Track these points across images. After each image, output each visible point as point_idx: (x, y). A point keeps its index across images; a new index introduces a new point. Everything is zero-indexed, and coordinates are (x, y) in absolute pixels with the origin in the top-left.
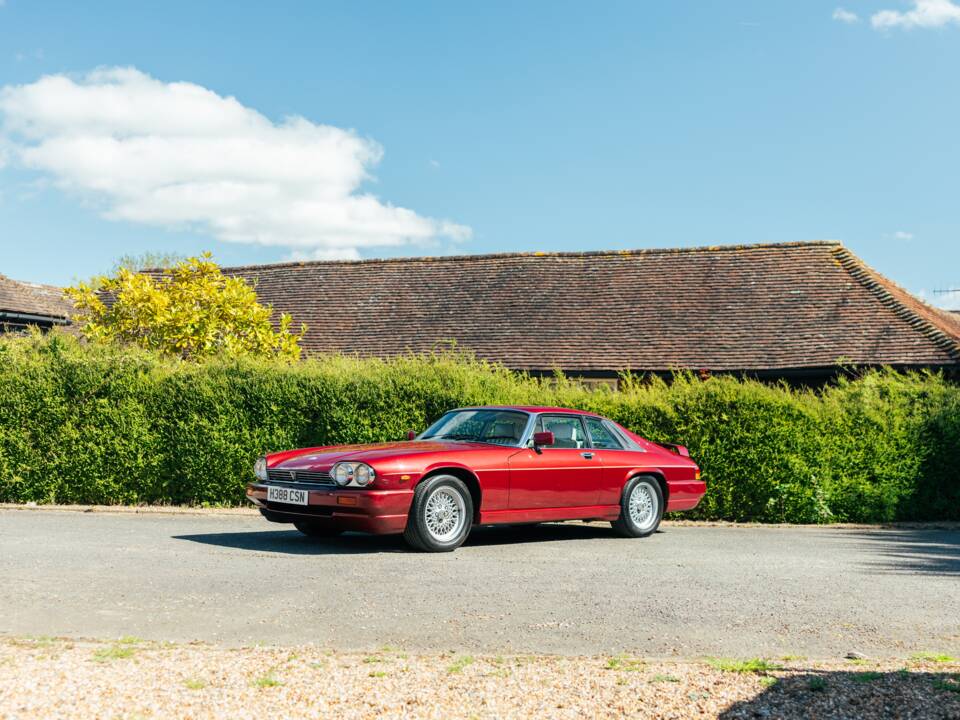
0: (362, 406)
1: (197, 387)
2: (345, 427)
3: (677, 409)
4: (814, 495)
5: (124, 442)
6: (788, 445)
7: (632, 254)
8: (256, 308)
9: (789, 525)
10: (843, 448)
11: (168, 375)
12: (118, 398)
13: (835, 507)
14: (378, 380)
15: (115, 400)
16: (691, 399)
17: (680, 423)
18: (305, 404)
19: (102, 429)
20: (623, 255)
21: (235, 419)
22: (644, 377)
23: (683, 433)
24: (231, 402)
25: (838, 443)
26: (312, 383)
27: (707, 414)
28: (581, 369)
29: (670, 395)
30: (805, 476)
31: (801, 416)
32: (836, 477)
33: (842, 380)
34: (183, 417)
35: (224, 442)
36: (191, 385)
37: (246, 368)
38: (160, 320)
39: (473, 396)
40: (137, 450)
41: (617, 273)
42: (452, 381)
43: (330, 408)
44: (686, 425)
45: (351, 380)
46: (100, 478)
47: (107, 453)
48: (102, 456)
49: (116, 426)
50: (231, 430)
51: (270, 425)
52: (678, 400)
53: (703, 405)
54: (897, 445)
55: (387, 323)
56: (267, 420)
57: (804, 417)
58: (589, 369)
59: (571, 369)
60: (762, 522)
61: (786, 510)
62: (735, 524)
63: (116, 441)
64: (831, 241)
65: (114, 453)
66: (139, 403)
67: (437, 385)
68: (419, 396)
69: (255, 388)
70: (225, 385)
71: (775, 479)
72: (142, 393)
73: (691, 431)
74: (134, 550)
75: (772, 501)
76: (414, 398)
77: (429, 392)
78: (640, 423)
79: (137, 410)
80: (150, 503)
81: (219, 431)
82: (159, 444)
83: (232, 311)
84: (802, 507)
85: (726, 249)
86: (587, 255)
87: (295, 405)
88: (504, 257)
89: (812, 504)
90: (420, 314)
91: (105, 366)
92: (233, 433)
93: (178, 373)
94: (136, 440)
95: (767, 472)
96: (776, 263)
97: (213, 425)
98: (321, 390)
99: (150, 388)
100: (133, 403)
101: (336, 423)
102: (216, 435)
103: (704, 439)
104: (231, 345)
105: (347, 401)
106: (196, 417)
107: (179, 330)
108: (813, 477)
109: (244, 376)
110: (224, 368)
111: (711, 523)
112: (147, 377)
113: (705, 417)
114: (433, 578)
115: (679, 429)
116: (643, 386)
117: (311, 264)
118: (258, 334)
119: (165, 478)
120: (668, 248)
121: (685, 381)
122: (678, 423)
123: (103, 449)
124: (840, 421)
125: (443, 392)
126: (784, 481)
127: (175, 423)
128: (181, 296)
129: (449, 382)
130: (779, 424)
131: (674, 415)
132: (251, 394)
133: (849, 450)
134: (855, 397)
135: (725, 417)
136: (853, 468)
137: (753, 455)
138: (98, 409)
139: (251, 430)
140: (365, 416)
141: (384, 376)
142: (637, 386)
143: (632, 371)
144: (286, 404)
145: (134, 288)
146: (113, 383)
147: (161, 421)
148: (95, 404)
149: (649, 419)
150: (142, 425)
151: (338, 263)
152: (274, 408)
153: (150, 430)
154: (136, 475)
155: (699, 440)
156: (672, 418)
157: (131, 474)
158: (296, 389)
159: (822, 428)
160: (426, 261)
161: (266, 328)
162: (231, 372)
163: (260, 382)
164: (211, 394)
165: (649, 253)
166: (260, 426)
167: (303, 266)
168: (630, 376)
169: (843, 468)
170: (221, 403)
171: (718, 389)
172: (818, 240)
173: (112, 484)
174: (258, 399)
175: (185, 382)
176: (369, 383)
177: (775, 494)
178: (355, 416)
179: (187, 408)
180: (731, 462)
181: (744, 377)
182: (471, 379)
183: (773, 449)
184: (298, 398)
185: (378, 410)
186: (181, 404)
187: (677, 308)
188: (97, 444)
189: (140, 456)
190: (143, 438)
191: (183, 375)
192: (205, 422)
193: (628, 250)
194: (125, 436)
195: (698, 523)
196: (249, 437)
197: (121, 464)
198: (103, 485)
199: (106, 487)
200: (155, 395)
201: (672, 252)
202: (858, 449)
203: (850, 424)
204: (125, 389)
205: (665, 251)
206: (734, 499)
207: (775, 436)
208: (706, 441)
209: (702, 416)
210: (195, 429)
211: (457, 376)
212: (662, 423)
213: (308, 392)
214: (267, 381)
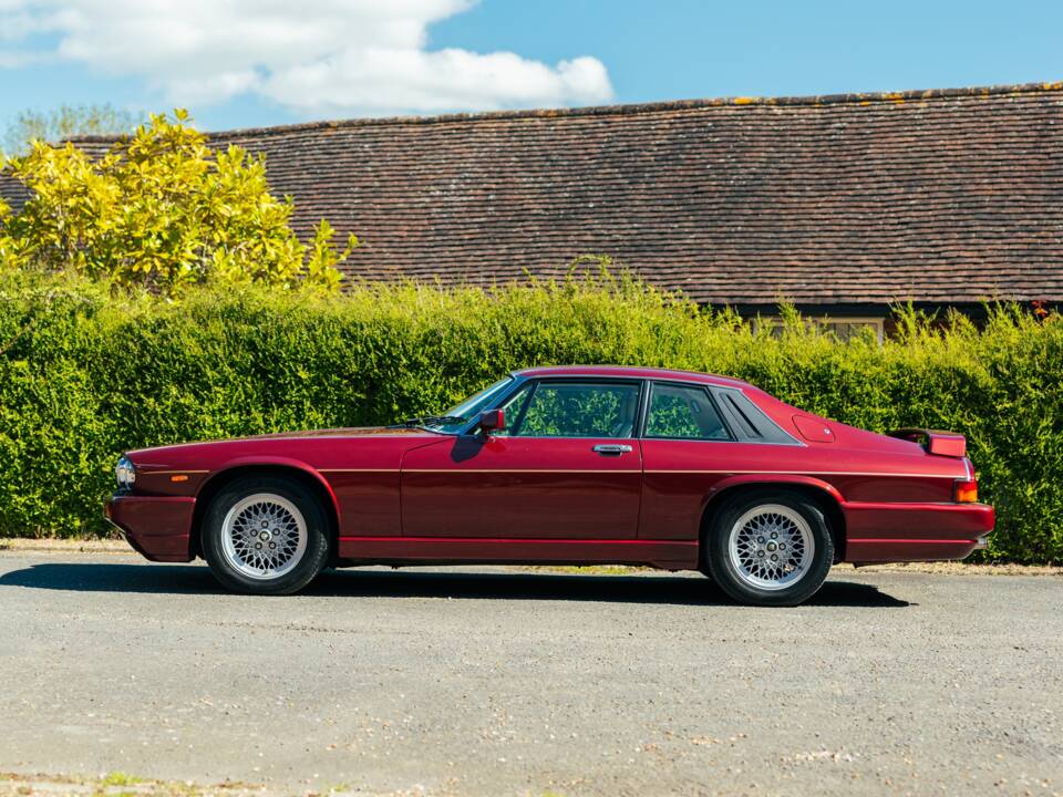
0: (451, 370)
1: (174, 340)
2: (423, 407)
3: (996, 373)
5: (57, 433)
7: (906, 98)
8: (268, 203)
11: (125, 318)
12: (46, 360)
14: (478, 325)
15: (40, 362)
16: (1021, 354)
17: (1002, 395)
18: (354, 368)
19: (20, 412)
20: (890, 100)
21: (239, 395)
22: (936, 314)
23: (1006, 413)
24: (232, 365)
26: (367, 331)
27: (1049, 381)
28: (819, 301)
29: (982, 348)
34: (154, 391)
35: (221, 432)
36: (164, 337)
37: (252, 308)
38: (105, 225)
40: (78, 446)
41: (880, 133)
42: (604, 326)
43: (398, 374)
44: (1012, 399)
45: (432, 326)
46: (19, 493)
47: (28, 452)
48: (20, 457)
49: (42, 406)
50: (233, 411)
51: (298, 403)
52: (998, 355)
53: (1041, 365)
55: (482, 225)
56: (292, 395)
58: (834, 301)
59: (808, 301)
63: (43, 432)
65: (41, 451)
66: (79, 367)
67: (579, 333)
68: (547, 352)
69: (272, 341)
70: (222, 337)
72: (84, 350)
73: (1021, 410)
74: (90, 618)
76: (539, 356)
77: (564, 344)
78: (930, 396)
79: (77, 379)
80: (101, 535)
82: (113, 436)
83: (225, 210)
86: (826, 102)
87: (339, 370)
88: (681, 106)
90: (537, 209)
91: (21, 306)
92: (235, 418)
93: (142, 316)
94: (76, 429)
97: (202, 403)
98: (381, 343)
99: (97, 342)
100: (69, 368)
101: (409, 399)
102: (209, 420)
103: (1044, 423)
104: (223, 266)
105: (426, 361)
106: (174, 391)
107: (138, 243)
109: (253, 320)
110: (219, 308)
111: (1055, 570)
112: (91, 324)
113: (1044, 386)
114: (599, 670)
115: (999, 407)
116: (936, 333)
117: (349, 124)
118: (268, 248)
120: (970, 86)
121: (1010, 323)
122: (997, 397)
123: (23, 445)
125: (588, 345)
127: (140, 401)
128: (140, 185)
129: (598, 328)
131: (991, 381)
132: (263, 351)
138: (13, 378)
139: (265, 411)
140: (456, 387)
141: (487, 318)
142: (923, 331)
143: (917, 306)
144: (324, 367)
145: (61, 173)
146: (36, 335)
147: (117, 398)
148: (7, 371)
149: (946, 389)
150: (85, 405)
151: (395, 122)
152: (303, 375)
153: (98, 413)
154: (77, 488)
155: (1036, 425)
156: (986, 387)
157: (70, 486)
158: (339, 342)
160: (546, 115)
161: (282, 238)
162: (229, 313)
163: (279, 329)
164: (197, 351)
165: (936, 96)
166: (281, 405)
167: (336, 128)
168: (913, 315)
170: (215, 366)
173: (39, 503)
174: (276, 359)
175: (153, 331)
176: (463, 330)
178: (440, 387)
179: (158, 375)
182: (636, 322)
184: (342, 357)
185: (478, 377)
186: (148, 368)
187: (987, 192)
188: (14, 437)
189: (83, 457)
190: (88, 426)
191: (150, 318)
192: (188, 400)
193: (899, 91)
194: (58, 424)
195: (1032, 569)
196: (262, 424)
197: (52, 470)
198: (24, 505)
199: (30, 508)
200: (105, 354)
201: (978, 93)
204: (56, 343)
205: (965, 93)
208: (1047, 427)
209: (1040, 383)
210: (173, 411)
211: (613, 318)
212: (970, 395)
213: (359, 347)
214: (290, 329)
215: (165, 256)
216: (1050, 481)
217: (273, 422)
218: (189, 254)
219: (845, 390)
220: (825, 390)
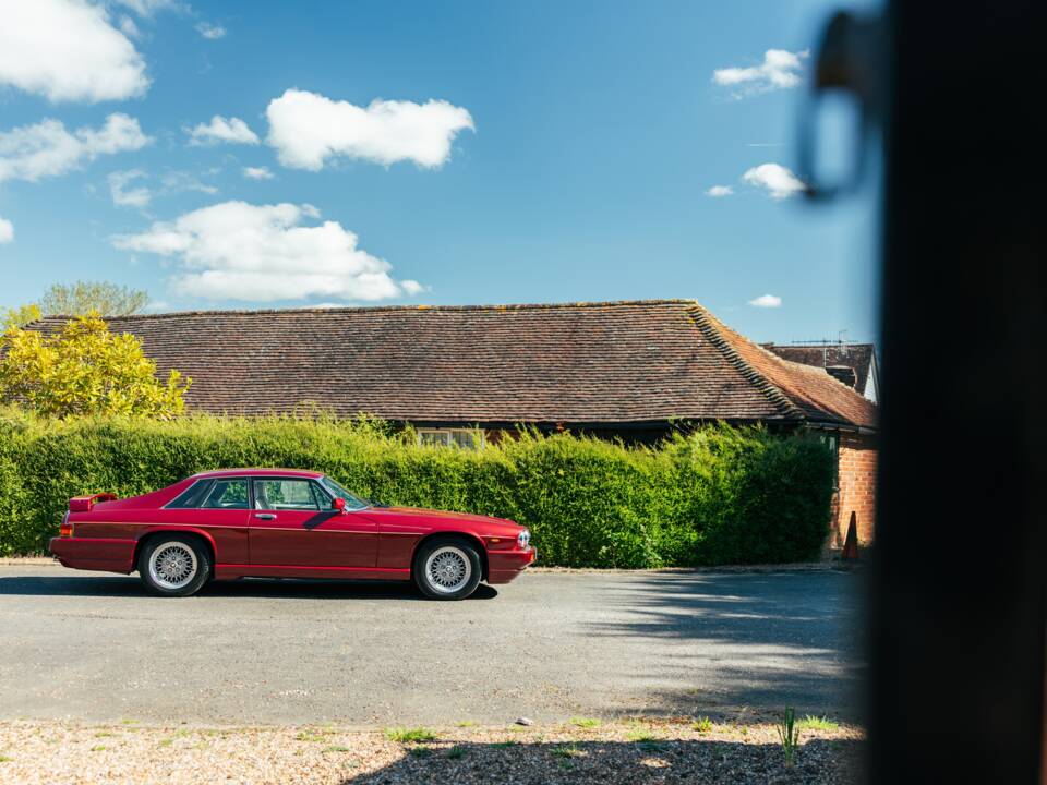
1: (68, 447)
3: (518, 466)
4: (643, 542)
6: (619, 497)
7: (507, 308)
8: (144, 363)
9: (619, 570)
10: (671, 500)
11: (42, 434)
13: (663, 552)
14: (240, 439)
16: (532, 456)
17: (521, 478)
18: (171, 462)
20: (499, 309)
21: (105, 477)
23: (523, 487)
24: (101, 461)
25: (667, 494)
26: (178, 442)
27: (546, 470)
28: (451, 420)
29: (515, 451)
30: (635, 525)
31: (632, 470)
32: (664, 526)
33: (676, 435)
34: (56, 475)
36: (63, 445)
37: (114, 430)
38: (45, 377)
39: (329, 455)
40: (11, 506)
41: (492, 327)
42: (310, 440)
43: (194, 466)
45: (214, 439)
50: (101, 486)
51: (138, 482)
52: (521, 456)
53: (542, 461)
54: (722, 495)
55: (276, 373)
56: (135, 477)
57: (635, 471)
58: (458, 419)
59: (442, 419)
60: (595, 567)
61: (616, 557)
62: (569, 570)
64: (687, 300)
67: (296, 444)
68: (278, 454)
69: (124, 448)
70: (96, 445)
71: (607, 529)
72: (16, 453)
73: (531, 485)
75: (604, 549)
76: (273, 456)
77: (288, 450)
78: (484, 478)
79: (10, 469)
80: (24, 555)
81: (90, 487)
82: (31, 500)
83: (117, 368)
84: (631, 555)
85: (593, 306)
86: (466, 309)
87: (162, 464)
88: (390, 309)
89: (642, 550)
93: (51, 434)
94: (10, 496)
95: (601, 522)
96: (637, 320)
97: (83, 482)
98: (186, 449)
99: (24, 448)
100: (7, 462)
102: (86, 491)
103: (543, 492)
105: (210, 459)
106: (67, 475)
107: (65, 386)
108: (642, 527)
109: (113, 436)
110: (96, 428)
111: (548, 569)
112: (21, 437)
113: (543, 472)
115: (520, 484)
117: (209, 314)
118: (142, 389)
119: (38, 532)
120: (540, 304)
121: (530, 437)
122: (519, 478)
124: (668, 475)
125: (302, 451)
126: (615, 530)
127: (48, 481)
128: (69, 353)
129: (307, 442)
130: (611, 478)
131: (515, 470)
132: (119, 453)
133: (677, 501)
134: (685, 452)
135: (561, 472)
136: (680, 517)
137: (587, 507)
139: (120, 486)
141: (246, 435)
144: (153, 462)
145: (23, 345)
147: (34, 479)
149: (492, 474)
150: (15, 482)
151: (234, 313)
152: (142, 466)
153: (23, 487)
154: (10, 529)
155: (539, 493)
156: (513, 473)
157: (6, 527)
158: (161, 448)
159: (652, 481)
160: (316, 312)
161: (150, 383)
162: (101, 433)
163: (129, 441)
164: (82, 453)
165: (522, 308)
166: (128, 482)
167: (201, 316)
169: (671, 518)
170: (91, 462)
171: (557, 447)
172: (676, 299)
174: (126, 458)
175: (57, 442)
176: (232, 442)
177: (607, 542)
179: (58, 466)
180: (567, 513)
181: (582, 436)
182: (329, 438)
183: (606, 501)
184: (164, 456)
186: (53, 462)
187: (543, 362)
189: (14, 512)
190: (17, 495)
191: (55, 435)
192: (76, 480)
193: (504, 305)
201: (544, 307)
202: (685, 501)
203: (678, 477)
205: (537, 307)
206: (570, 546)
207: (608, 490)
208: (544, 494)
209: (541, 471)
210: (67, 486)
211: (315, 435)
212: (505, 477)
213: (173, 451)
214: (134, 441)
215: (79, 393)
216: (545, 522)
217: (123, 491)
218: (94, 392)
219: (439, 475)
220: (429, 475)
